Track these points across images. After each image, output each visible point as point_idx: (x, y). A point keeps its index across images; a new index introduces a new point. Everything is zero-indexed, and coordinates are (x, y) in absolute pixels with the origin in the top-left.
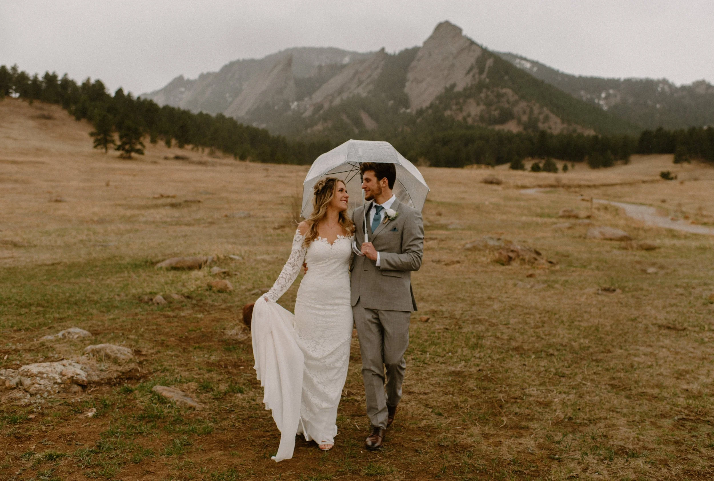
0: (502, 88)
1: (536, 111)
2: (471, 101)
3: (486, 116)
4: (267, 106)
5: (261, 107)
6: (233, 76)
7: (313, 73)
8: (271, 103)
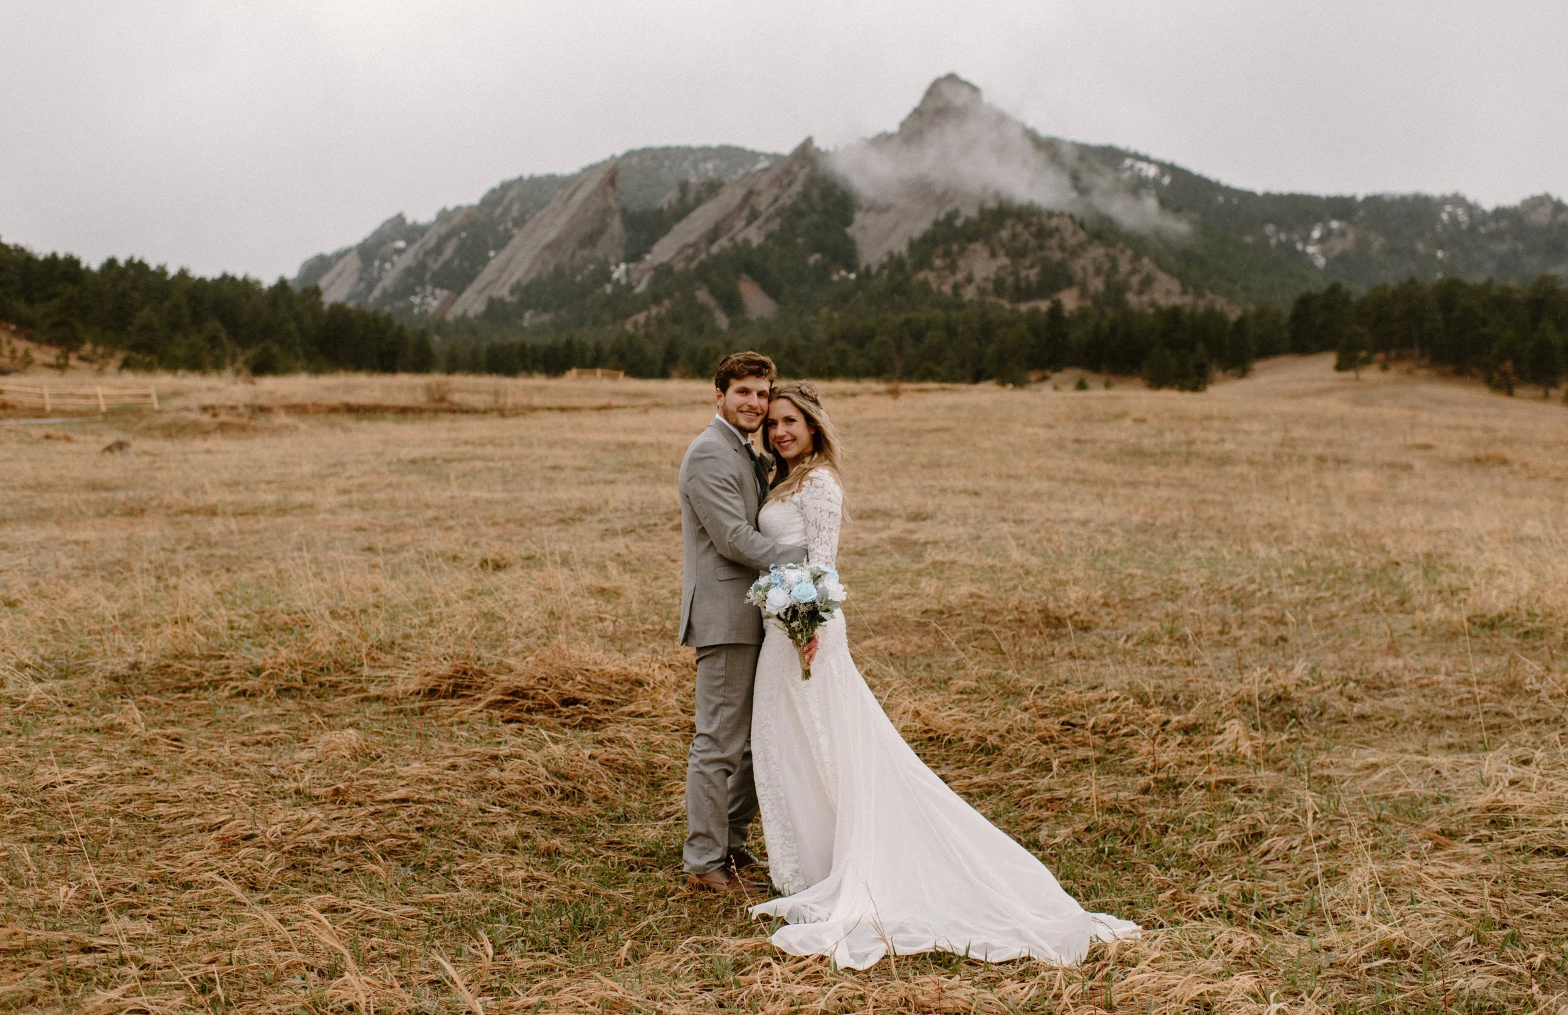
0: (1050, 217)
1: (1124, 266)
2: (978, 248)
3: (1010, 280)
4: (559, 274)
5: (545, 276)
6: (506, 212)
7: (667, 200)
8: (567, 267)
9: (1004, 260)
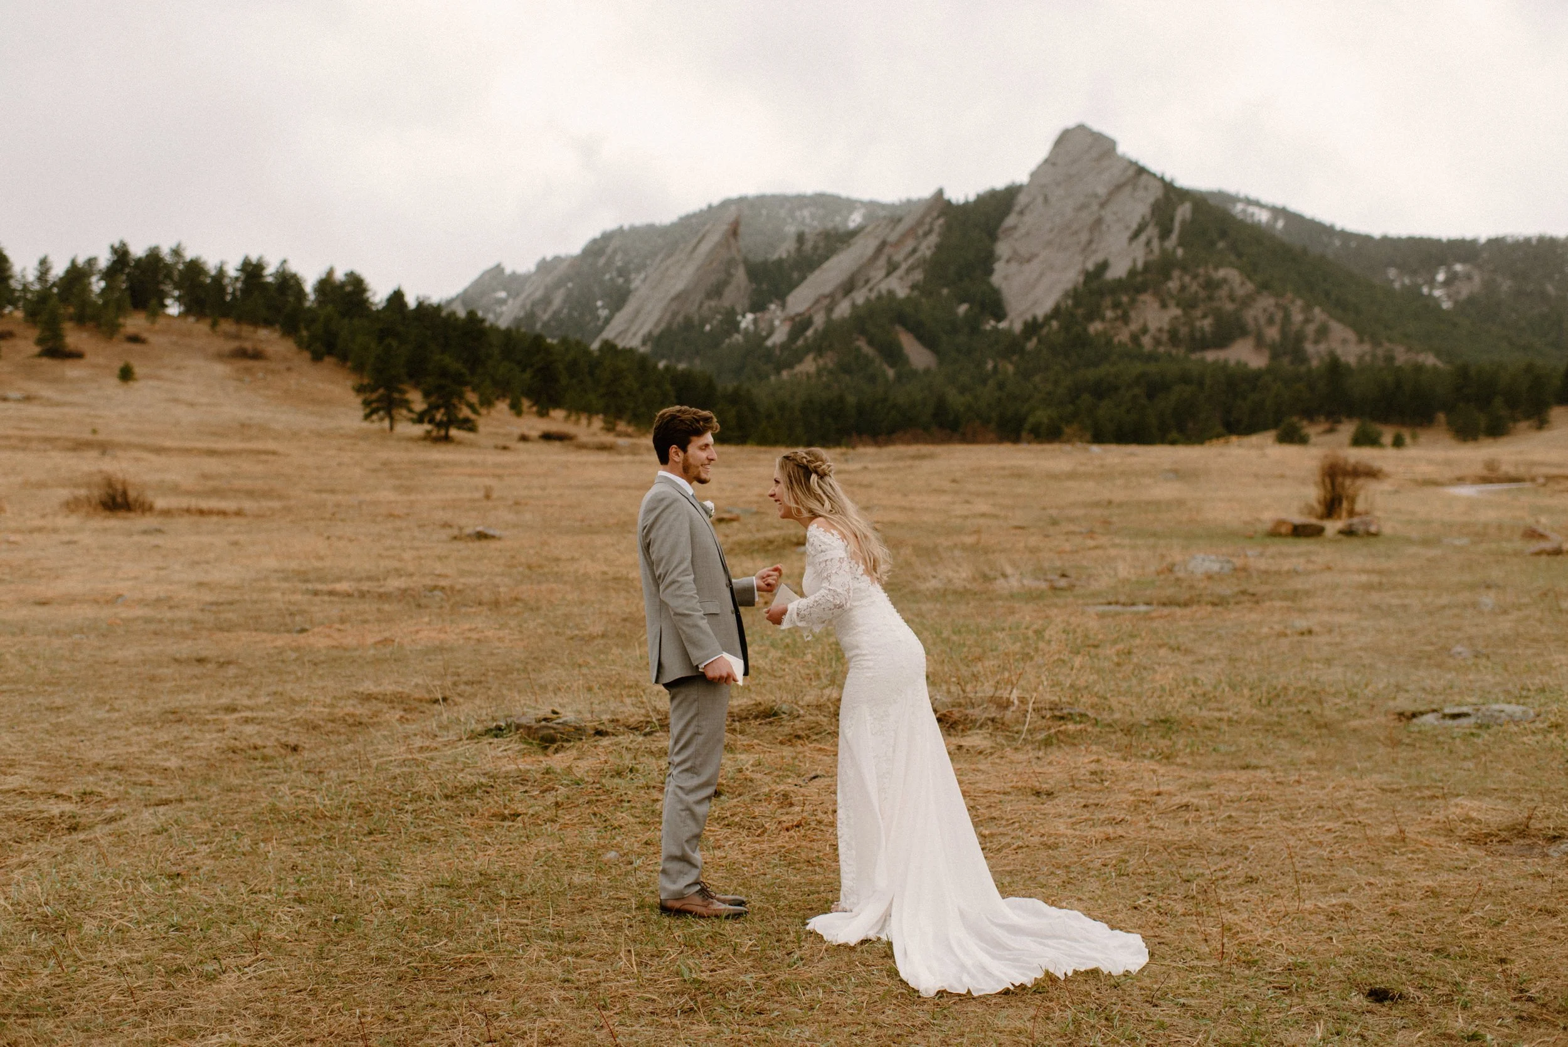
0: (1216, 268)
1: (1298, 317)
2: (1147, 298)
3: (1184, 331)
4: (688, 324)
5: (675, 326)
6: (609, 262)
7: (785, 250)
8: (696, 318)
9: (1174, 311)
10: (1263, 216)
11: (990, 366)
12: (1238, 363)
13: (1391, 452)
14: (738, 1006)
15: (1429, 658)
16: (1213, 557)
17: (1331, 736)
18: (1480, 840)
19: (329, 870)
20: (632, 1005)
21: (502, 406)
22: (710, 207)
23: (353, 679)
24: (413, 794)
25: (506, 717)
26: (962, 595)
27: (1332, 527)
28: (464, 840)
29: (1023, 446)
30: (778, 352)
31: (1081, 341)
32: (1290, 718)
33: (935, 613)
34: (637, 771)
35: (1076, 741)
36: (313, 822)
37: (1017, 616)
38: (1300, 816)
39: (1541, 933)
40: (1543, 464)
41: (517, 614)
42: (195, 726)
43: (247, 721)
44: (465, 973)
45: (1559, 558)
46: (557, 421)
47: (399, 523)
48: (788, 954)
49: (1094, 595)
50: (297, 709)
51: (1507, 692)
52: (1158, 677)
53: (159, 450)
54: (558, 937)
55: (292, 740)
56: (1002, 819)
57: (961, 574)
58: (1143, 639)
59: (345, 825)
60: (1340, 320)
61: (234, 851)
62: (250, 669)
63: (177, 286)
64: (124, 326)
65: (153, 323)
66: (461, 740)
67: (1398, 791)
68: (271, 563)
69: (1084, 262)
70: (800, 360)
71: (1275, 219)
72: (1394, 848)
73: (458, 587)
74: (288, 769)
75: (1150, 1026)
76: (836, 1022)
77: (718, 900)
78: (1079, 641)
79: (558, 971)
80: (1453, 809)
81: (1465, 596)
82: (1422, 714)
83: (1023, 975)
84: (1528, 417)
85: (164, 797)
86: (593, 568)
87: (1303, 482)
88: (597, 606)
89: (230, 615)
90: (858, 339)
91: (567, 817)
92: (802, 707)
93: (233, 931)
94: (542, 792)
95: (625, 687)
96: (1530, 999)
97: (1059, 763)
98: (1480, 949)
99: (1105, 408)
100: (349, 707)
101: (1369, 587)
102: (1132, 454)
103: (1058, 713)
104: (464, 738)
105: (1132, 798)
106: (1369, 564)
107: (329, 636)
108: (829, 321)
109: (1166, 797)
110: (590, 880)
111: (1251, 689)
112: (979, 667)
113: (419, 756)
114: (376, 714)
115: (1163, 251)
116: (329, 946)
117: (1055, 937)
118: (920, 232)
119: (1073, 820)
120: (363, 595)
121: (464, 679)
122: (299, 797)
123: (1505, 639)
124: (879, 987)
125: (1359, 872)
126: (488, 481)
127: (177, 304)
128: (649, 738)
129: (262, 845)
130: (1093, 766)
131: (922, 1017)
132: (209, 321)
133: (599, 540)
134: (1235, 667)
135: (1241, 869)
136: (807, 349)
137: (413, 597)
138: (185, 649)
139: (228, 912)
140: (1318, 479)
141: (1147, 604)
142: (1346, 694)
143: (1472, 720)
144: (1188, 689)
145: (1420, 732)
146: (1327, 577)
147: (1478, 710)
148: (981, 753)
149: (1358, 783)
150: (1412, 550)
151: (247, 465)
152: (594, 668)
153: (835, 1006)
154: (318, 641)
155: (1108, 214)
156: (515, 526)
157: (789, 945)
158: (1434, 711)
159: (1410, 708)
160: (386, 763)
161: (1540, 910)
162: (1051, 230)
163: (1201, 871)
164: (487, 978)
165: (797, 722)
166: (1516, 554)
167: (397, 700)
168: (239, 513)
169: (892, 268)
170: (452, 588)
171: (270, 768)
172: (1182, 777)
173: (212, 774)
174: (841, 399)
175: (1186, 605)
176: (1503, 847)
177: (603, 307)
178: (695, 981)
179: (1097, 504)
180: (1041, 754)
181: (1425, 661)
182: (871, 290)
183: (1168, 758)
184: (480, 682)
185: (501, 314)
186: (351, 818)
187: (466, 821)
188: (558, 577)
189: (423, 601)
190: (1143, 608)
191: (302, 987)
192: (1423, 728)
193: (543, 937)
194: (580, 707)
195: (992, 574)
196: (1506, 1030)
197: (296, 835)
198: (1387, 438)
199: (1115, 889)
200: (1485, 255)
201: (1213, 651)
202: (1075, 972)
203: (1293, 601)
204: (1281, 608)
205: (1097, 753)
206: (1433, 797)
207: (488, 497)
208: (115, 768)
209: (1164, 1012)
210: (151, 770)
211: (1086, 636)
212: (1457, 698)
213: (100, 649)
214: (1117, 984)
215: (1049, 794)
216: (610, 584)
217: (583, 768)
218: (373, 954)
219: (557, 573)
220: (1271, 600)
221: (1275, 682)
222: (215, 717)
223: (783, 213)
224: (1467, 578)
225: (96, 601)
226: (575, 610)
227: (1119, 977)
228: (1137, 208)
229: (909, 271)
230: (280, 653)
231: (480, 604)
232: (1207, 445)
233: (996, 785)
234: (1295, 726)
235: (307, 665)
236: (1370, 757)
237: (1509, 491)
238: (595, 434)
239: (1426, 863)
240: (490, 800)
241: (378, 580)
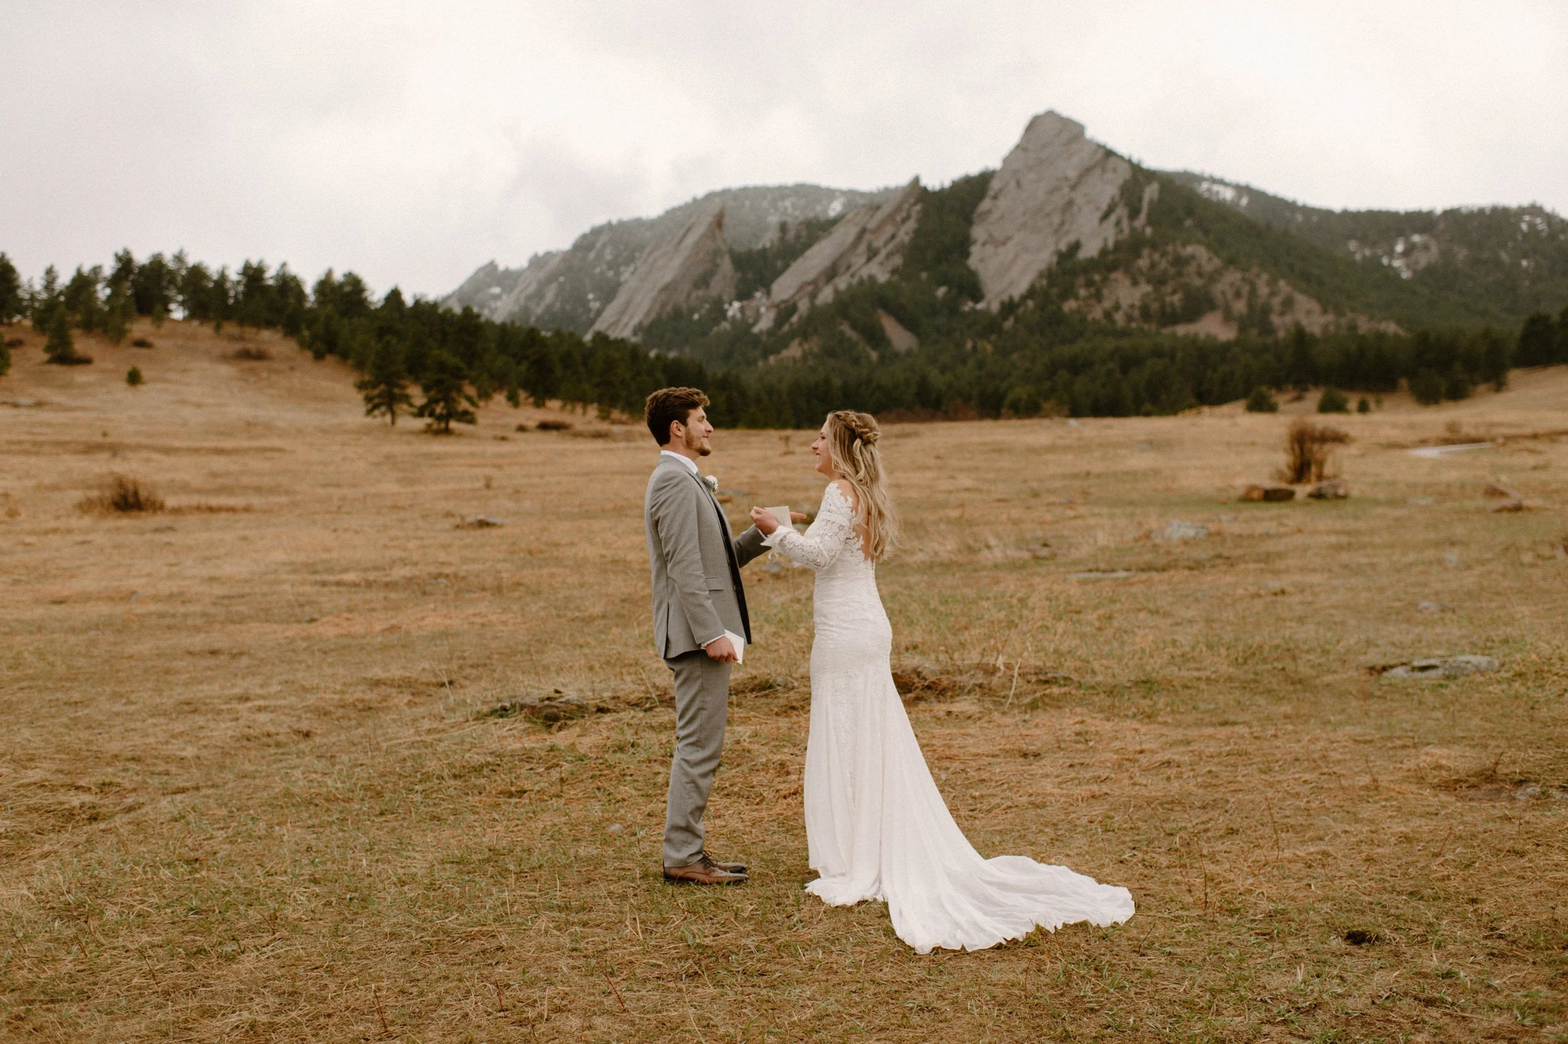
0: (1184, 245)
1: (1263, 290)
2: (1119, 276)
3: (1155, 306)
4: (677, 314)
5: (664, 316)
6: (600, 256)
7: (768, 239)
8: (684, 307)
9: (1146, 288)
10: (1228, 194)
11: (969, 345)
12: (1208, 336)
13: (1357, 417)
14: (741, 969)
15: (1398, 613)
16: (1188, 524)
17: (1306, 691)
18: (1450, 786)
19: (342, 850)
20: (638, 971)
21: (500, 398)
22: (695, 200)
23: (362, 666)
24: (423, 774)
25: (511, 697)
26: (947, 566)
27: (1302, 491)
28: (473, 817)
29: (1001, 422)
30: (764, 338)
31: (1056, 320)
32: (1266, 675)
33: (923, 585)
34: (639, 745)
35: (1061, 704)
36: (326, 804)
37: (1002, 585)
38: (1277, 768)
39: (1510, 873)
40: (1501, 425)
41: (520, 598)
42: (210, 716)
43: (260, 709)
44: (476, 946)
45: (1520, 514)
46: (554, 410)
47: (402, 514)
48: (788, 917)
49: (1075, 563)
50: (308, 696)
51: (1473, 644)
52: (1138, 639)
53: (168, 451)
54: (565, 908)
55: (304, 726)
56: (991, 780)
57: (946, 547)
58: (1123, 604)
59: (357, 807)
60: (1303, 292)
61: (250, 836)
62: (262, 660)
63: (181, 291)
64: (130, 331)
65: (159, 327)
66: (467, 721)
67: (1371, 741)
68: (279, 556)
69: (1057, 243)
70: (786, 346)
71: (1240, 197)
72: (1369, 796)
73: (462, 574)
74: (300, 754)
75: (1138, 975)
76: (835, 979)
77: (720, 868)
78: (1061, 608)
79: (566, 940)
80: (1423, 758)
81: (1430, 554)
82: (1392, 667)
83: (1016, 930)
84: (1486, 380)
85: (181, 785)
86: (591, 551)
87: (1273, 448)
88: (596, 588)
89: (242, 608)
90: (841, 324)
91: (572, 792)
92: (796, 679)
93: (251, 912)
94: (548, 769)
95: (625, 666)
96: (1501, 937)
97: (1044, 725)
98: (1452, 890)
99: (1081, 384)
100: (359, 693)
101: (1339, 548)
102: (1110, 427)
103: (1042, 678)
104: (471, 719)
105: (1115, 757)
106: (1339, 525)
107: (337, 625)
108: (813, 307)
109: (1148, 755)
110: (595, 852)
111: (1228, 649)
112: (966, 636)
113: (429, 739)
114: (385, 699)
115: (1133, 230)
116: (345, 924)
117: (1045, 892)
118: (898, 218)
119: (1060, 779)
120: (369, 584)
121: (470, 662)
122: (311, 781)
123: (1469, 594)
124: (876, 946)
125: (1335, 820)
126: (488, 471)
127: (181, 308)
128: (649, 713)
129: (277, 828)
130: (1078, 727)
131: (918, 973)
132: (213, 324)
133: (596, 525)
134: (1211, 628)
135: (1222, 822)
136: (792, 335)
137: (419, 585)
138: (198, 641)
139: (246, 894)
140: (1287, 445)
141: (1128, 570)
142: (1319, 650)
143: (1440, 672)
144: (1167, 650)
145: (1390, 685)
146: (1298, 539)
147: (1445, 662)
148: (969, 717)
149: (1332, 736)
150: (1380, 510)
151: (254, 463)
152: (595, 648)
153: (835, 966)
154: (327, 630)
155: (1079, 198)
156: (515, 514)
157: (789, 909)
158: (1403, 664)
159: (1381, 662)
160: (395, 745)
161: (1509, 851)
162: (1025, 213)
163: (1184, 825)
164: (498, 949)
165: (791, 693)
166: (1479, 511)
167: (405, 684)
168: (247, 509)
169: (872, 254)
170: (456, 576)
171: (283, 754)
172: (1162, 735)
173: (228, 762)
174: (827, 381)
175: (1164, 569)
176: (1472, 793)
177: (595, 300)
178: (699, 946)
179: (1075, 476)
180: (1027, 717)
181: (1394, 617)
182: (852, 276)
183: (1149, 717)
184: (485, 665)
185: (496, 309)
186: (362, 800)
187: (473, 799)
188: (559, 562)
189: (428, 589)
190: (1121, 574)
191: (318, 964)
192: (1393, 681)
193: (551, 908)
194: (582, 686)
195: (976, 545)
196: (1479, 967)
197: (310, 817)
198: (1353, 404)
199: (1101, 845)
200: (1442, 226)
201: (1190, 614)
202: (1065, 925)
203: (1266, 563)
204: (1255, 570)
205: (1082, 715)
206: (1404, 747)
207: (488, 486)
208: (133, 759)
209: (1152, 961)
210: (168, 759)
211: (1069, 603)
212: (1425, 651)
213: (115, 644)
214: (1106, 935)
215: (1036, 755)
216: (609, 566)
217: (586, 744)
218: (387, 930)
219: (557, 558)
220: (1246, 562)
221: (1250, 641)
222: (228, 706)
223: (765, 204)
224: (1432, 536)
225: (111, 599)
226: (576, 593)
227: (1107, 929)
228: (1106, 189)
229: (889, 256)
230: (291, 643)
231: (484, 589)
232: (1180, 415)
233: (984, 749)
234: (1270, 682)
235: (317, 654)
236: (1343, 710)
237: (1469, 452)
238: (590, 423)
239: (1399, 809)
240: (497, 778)
241: (384, 569)
